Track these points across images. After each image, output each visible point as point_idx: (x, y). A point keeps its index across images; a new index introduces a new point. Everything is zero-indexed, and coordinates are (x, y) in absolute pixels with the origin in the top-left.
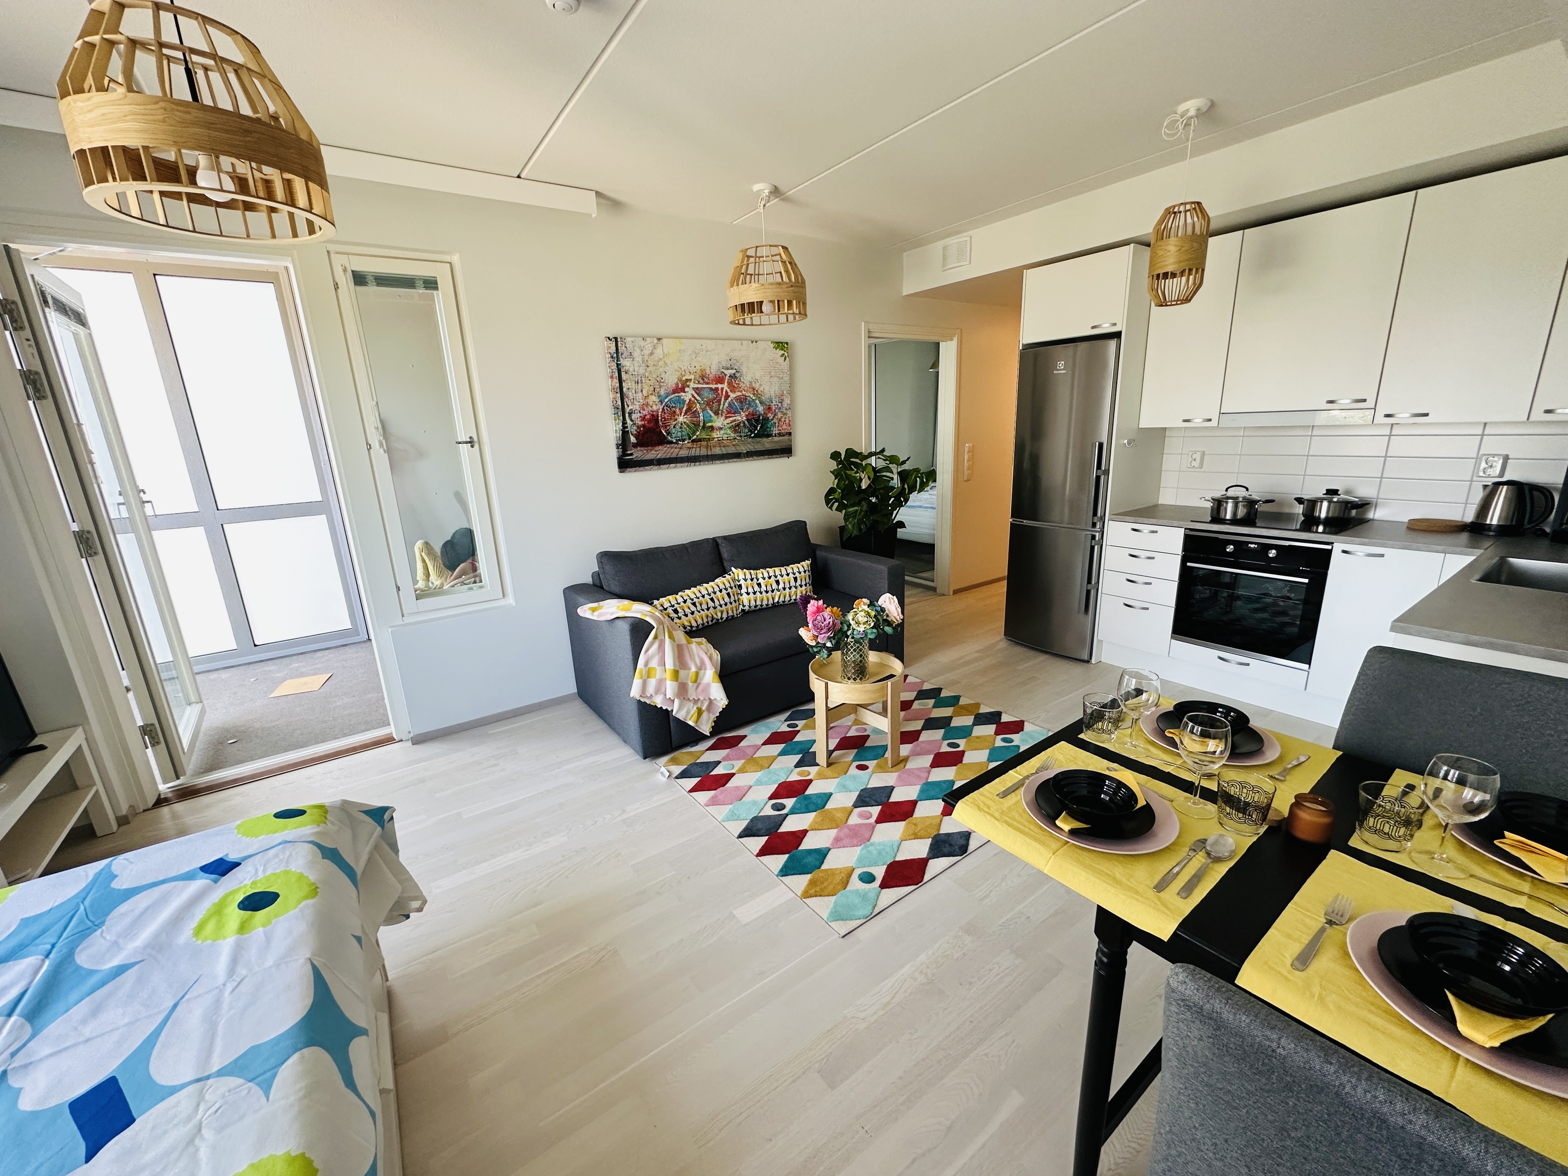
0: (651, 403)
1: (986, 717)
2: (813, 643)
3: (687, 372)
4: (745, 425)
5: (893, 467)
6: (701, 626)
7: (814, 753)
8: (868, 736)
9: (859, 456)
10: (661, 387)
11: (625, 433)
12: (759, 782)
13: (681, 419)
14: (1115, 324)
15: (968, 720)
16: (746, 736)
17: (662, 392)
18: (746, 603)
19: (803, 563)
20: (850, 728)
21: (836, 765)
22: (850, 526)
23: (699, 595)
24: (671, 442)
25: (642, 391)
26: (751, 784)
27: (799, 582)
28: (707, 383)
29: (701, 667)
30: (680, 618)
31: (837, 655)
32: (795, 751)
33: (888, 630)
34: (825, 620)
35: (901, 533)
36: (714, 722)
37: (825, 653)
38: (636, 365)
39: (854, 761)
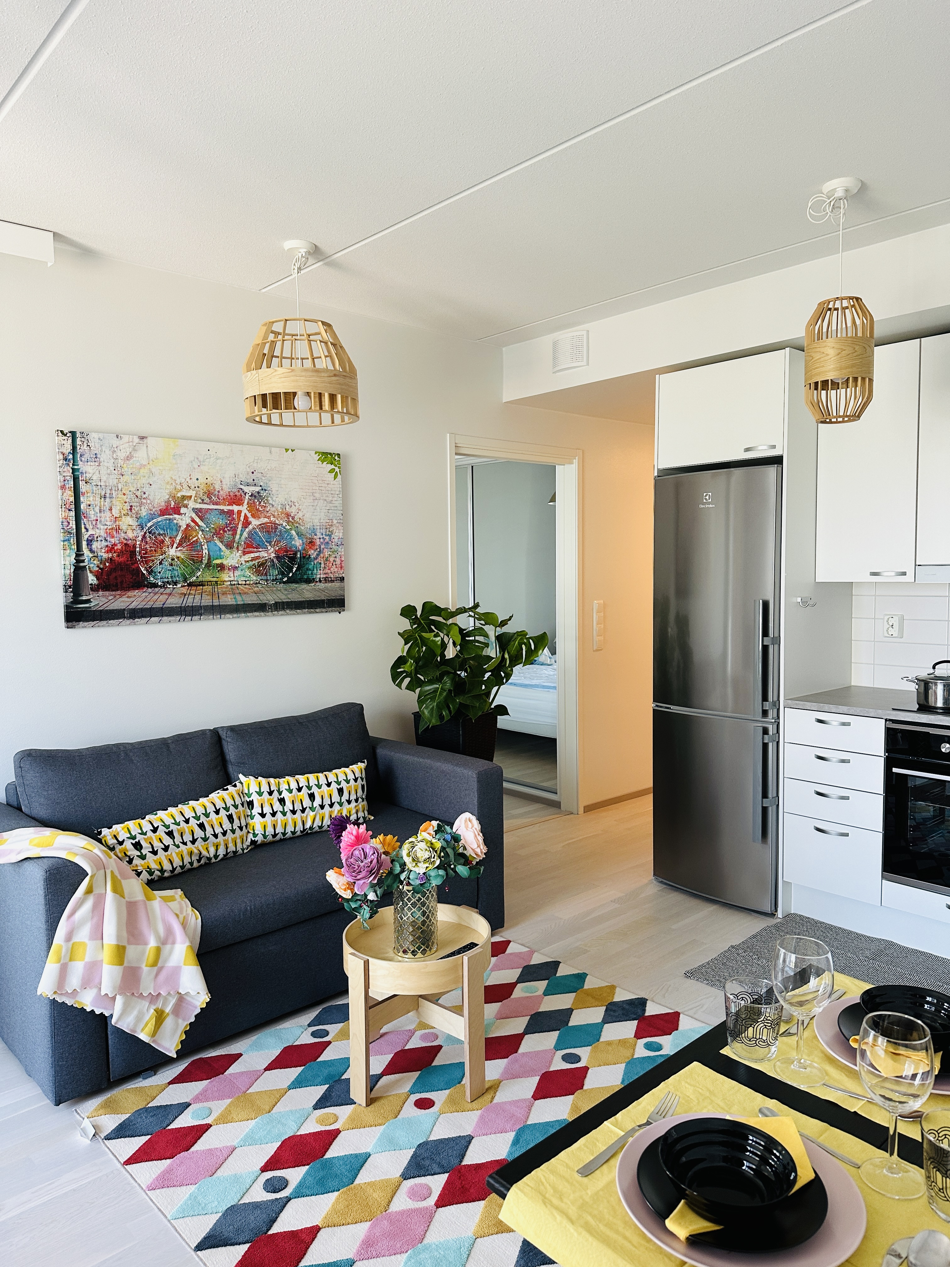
0: (124, 527)
1: (623, 1009)
2: (347, 895)
3: (185, 486)
4: (273, 565)
5: (491, 631)
6: (178, 870)
7: (348, 1080)
8: (439, 1047)
9: (443, 613)
10: (141, 504)
11: (79, 569)
12: (250, 1140)
13: (172, 552)
14: (774, 447)
15: (595, 1015)
16: (240, 1055)
17: (144, 513)
18: (259, 830)
19: (354, 766)
20: (412, 1033)
21: (382, 1101)
22: (426, 712)
23: (179, 819)
24: (155, 586)
25: (111, 509)
26: (235, 1143)
27: (345, 797)
28: (217, 504)
29: (167, 939)
30: (143, 857)
31: (387, 913)
32: (319, 1080)
33: (463, 870)
34: (365, 858)
35: (502, 722)
36: (186, 1032)
37: (366, 911)
38: (104, 471)
39: (412, 1092)
